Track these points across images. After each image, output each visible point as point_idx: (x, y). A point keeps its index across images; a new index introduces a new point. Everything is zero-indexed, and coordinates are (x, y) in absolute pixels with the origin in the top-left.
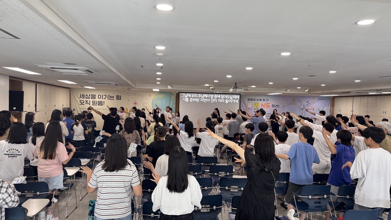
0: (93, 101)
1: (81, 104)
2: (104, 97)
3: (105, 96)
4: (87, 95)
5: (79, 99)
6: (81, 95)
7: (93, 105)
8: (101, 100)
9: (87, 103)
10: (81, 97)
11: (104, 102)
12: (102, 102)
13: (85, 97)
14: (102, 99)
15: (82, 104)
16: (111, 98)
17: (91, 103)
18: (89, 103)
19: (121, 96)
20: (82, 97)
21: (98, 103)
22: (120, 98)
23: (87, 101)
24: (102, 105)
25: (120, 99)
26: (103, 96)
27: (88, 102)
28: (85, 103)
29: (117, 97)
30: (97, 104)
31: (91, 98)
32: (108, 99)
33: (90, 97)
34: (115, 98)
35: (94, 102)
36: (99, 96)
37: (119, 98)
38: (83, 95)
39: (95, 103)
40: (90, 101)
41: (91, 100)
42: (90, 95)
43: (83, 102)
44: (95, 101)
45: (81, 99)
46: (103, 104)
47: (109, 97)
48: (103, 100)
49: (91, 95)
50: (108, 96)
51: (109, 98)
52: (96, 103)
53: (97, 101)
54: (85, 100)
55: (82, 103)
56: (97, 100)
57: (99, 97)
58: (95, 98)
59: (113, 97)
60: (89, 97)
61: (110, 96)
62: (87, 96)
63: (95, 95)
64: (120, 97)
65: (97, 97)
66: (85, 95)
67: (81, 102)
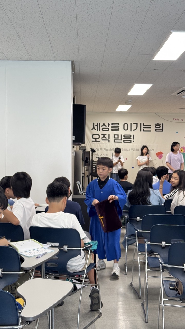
0: (114, 135)
1: (94, 140)
2: (134, 127)
3: (136, 125)
4: (104, 124)
5: (91, 132)
6: (94, 123)
7: (115, 142)
8: (128, 132)
9: (104, 138)
10: (94, 128)
11: (134, 135)
12: (131, 136)
13: (101, 128)
14: (131, 130)
15: (96, 141)
16: (145, 128)
17: (112, 139)
18: (107, 138)
19: (163, 124)
20: (96, 127)
21: (123, 137)
22: (162, 129)
23: (104, 135)
24: (131, 142)
25: (163, 131)
26: (132, 125)
27: (107, 136)
28: (100, 139)
29: (156, 127)
30: (122, 141)
31: (112, 130)
32: (141, 131)
33: (110, 128)
34: (153, 128)
35: (116, 136)
36: (126, 126)
37: (159, 128)
38: (98, 125)
39: (118, 138)
40: (109, 135)
41: (112, 133)
42: (109, 125)
43: (97, 137)
44: (118, 135)
45: (95, 132)
46: (132, 140)
47: (142, 126)
48: (132, 133)
49: (112, 124)
50: (141, 124)
51: (142, 129)
52: (120, 138)
53: (121, 135)
54: (101, 133)
55: (96, 139)
56: (122, 132)
57: (126, 128)
58: (119, 129)
59: (149, 127)
60: (107, 127)
61: (144, 125)
62: (104, 127)
63: (119, 124)
64: (161, 126)
65: (121, 127)
66: (101, 124)
67: (95, 137)
